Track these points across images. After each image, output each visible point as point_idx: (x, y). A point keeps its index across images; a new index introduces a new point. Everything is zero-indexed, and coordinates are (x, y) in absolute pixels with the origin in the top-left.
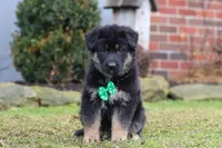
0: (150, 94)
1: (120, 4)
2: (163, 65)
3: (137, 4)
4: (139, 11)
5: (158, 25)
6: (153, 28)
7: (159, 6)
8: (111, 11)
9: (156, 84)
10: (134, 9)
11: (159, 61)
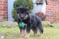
1: (38, 3)
2: (48, 18)
4: (43, 5)
5: (47, 8)
7: (48, 4)
9: (48, 23)
10: (42, 4)
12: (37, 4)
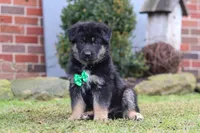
0: (179, 88)
1: (154, 9)
2: (194, 65)
3: (169, 9)
4: (171, 15)
5: (190, 28)
6: (184, 31)
7: (189, 11)
8: (146, 15)
9: (184, 79)
10: (167, 13)
11: (191, 61)
12: (151, 14)
